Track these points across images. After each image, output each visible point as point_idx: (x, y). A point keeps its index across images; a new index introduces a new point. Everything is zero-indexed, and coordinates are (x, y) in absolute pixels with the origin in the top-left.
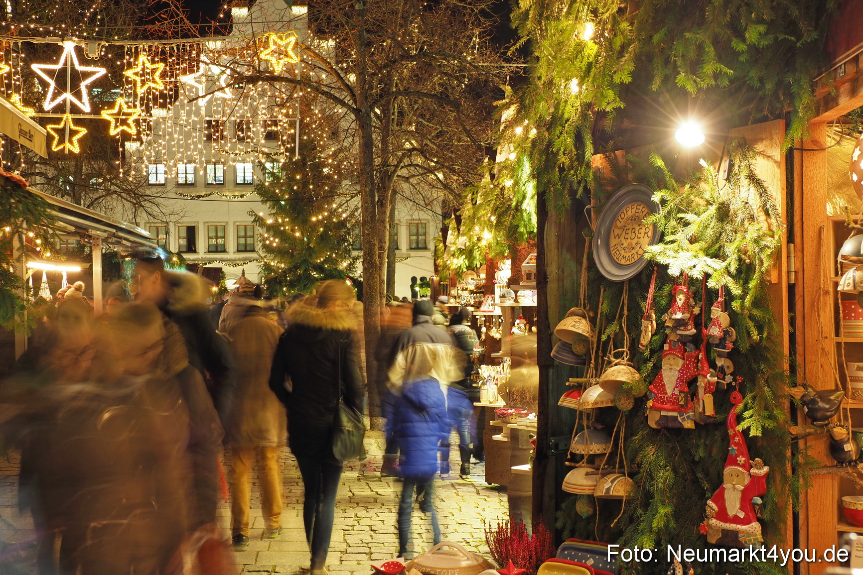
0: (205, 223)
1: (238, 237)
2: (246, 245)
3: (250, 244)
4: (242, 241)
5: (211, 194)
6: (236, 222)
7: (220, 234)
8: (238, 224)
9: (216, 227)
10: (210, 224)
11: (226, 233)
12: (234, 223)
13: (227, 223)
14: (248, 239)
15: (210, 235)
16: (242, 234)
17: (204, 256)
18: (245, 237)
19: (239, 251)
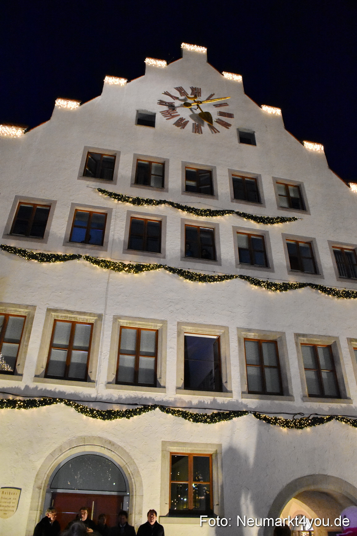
0: (49, 310)
1: (120, 352)
2: (136, 371)
3: (147, 371)
4: (129, 361)
5: (73, 257)
6: (120, 317)
7: (77, 343)
8: (123, 322)
9: (73, 324)
10: (61, 316)
11: (95, 339)
12: (116, 318)
13: (100, 317)
14: (142, 359)
15: (55, 342)
16: (131, 347)
17: (32, 385)
18: (137, 353)
19: (119, 381)
